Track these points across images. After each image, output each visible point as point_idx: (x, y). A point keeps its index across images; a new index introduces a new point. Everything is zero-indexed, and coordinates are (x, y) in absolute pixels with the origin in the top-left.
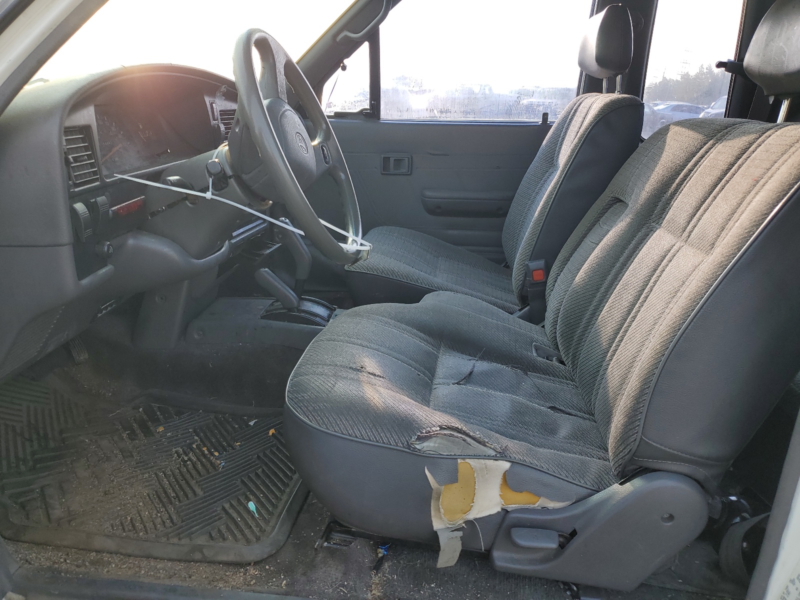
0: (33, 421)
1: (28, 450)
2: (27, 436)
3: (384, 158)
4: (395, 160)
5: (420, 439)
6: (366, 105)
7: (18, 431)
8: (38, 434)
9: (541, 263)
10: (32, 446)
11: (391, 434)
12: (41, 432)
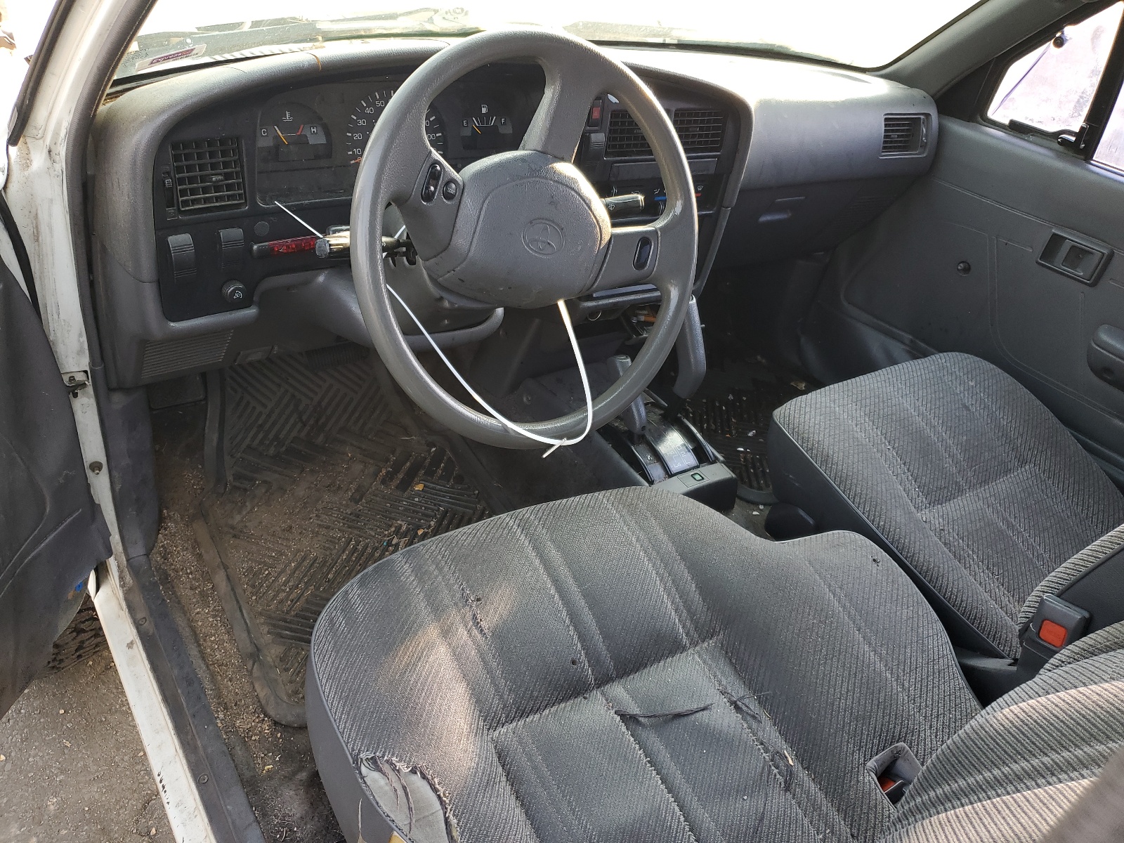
0: (324, 404)
1: (294, 434)
2: (304, 418)
3: (1054, 235)
4: (1073, 247)
5: (374, 760)
6: (1077, 124)
7: (301, 408)
8: (317, 421)
9: (1075, 615)
10: (300, 431)
11: (352, 726)
12: (322, 420)
